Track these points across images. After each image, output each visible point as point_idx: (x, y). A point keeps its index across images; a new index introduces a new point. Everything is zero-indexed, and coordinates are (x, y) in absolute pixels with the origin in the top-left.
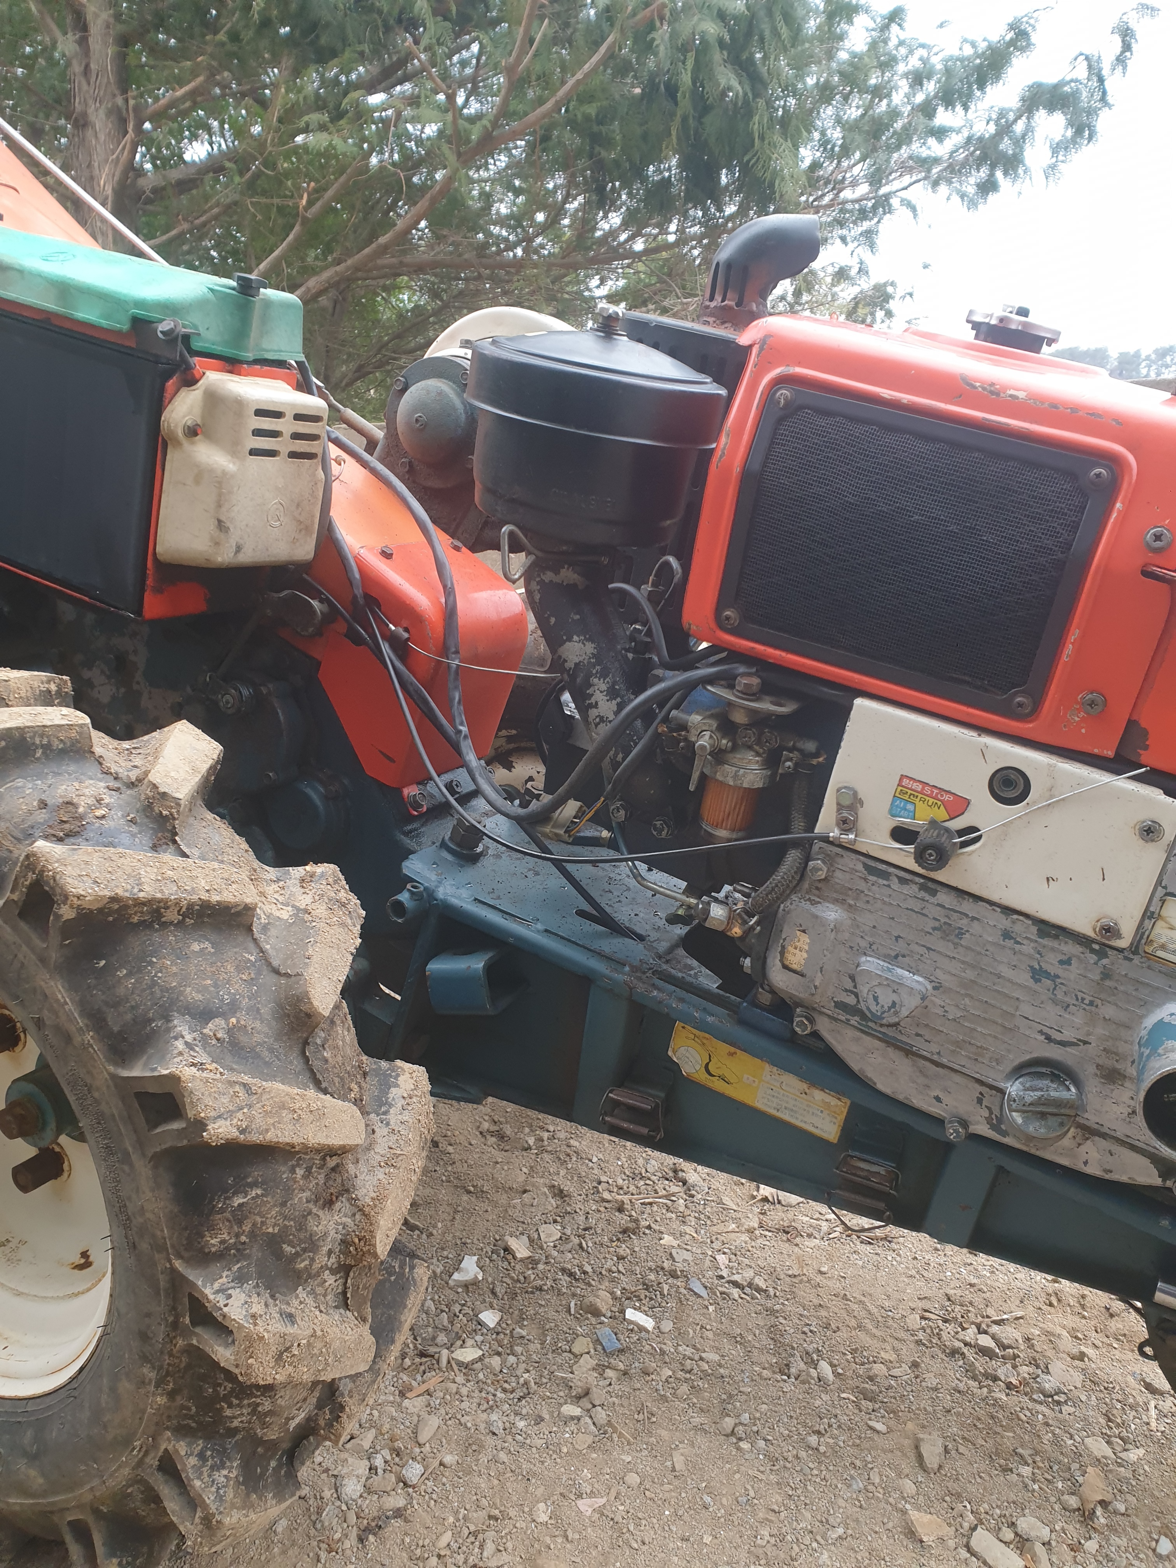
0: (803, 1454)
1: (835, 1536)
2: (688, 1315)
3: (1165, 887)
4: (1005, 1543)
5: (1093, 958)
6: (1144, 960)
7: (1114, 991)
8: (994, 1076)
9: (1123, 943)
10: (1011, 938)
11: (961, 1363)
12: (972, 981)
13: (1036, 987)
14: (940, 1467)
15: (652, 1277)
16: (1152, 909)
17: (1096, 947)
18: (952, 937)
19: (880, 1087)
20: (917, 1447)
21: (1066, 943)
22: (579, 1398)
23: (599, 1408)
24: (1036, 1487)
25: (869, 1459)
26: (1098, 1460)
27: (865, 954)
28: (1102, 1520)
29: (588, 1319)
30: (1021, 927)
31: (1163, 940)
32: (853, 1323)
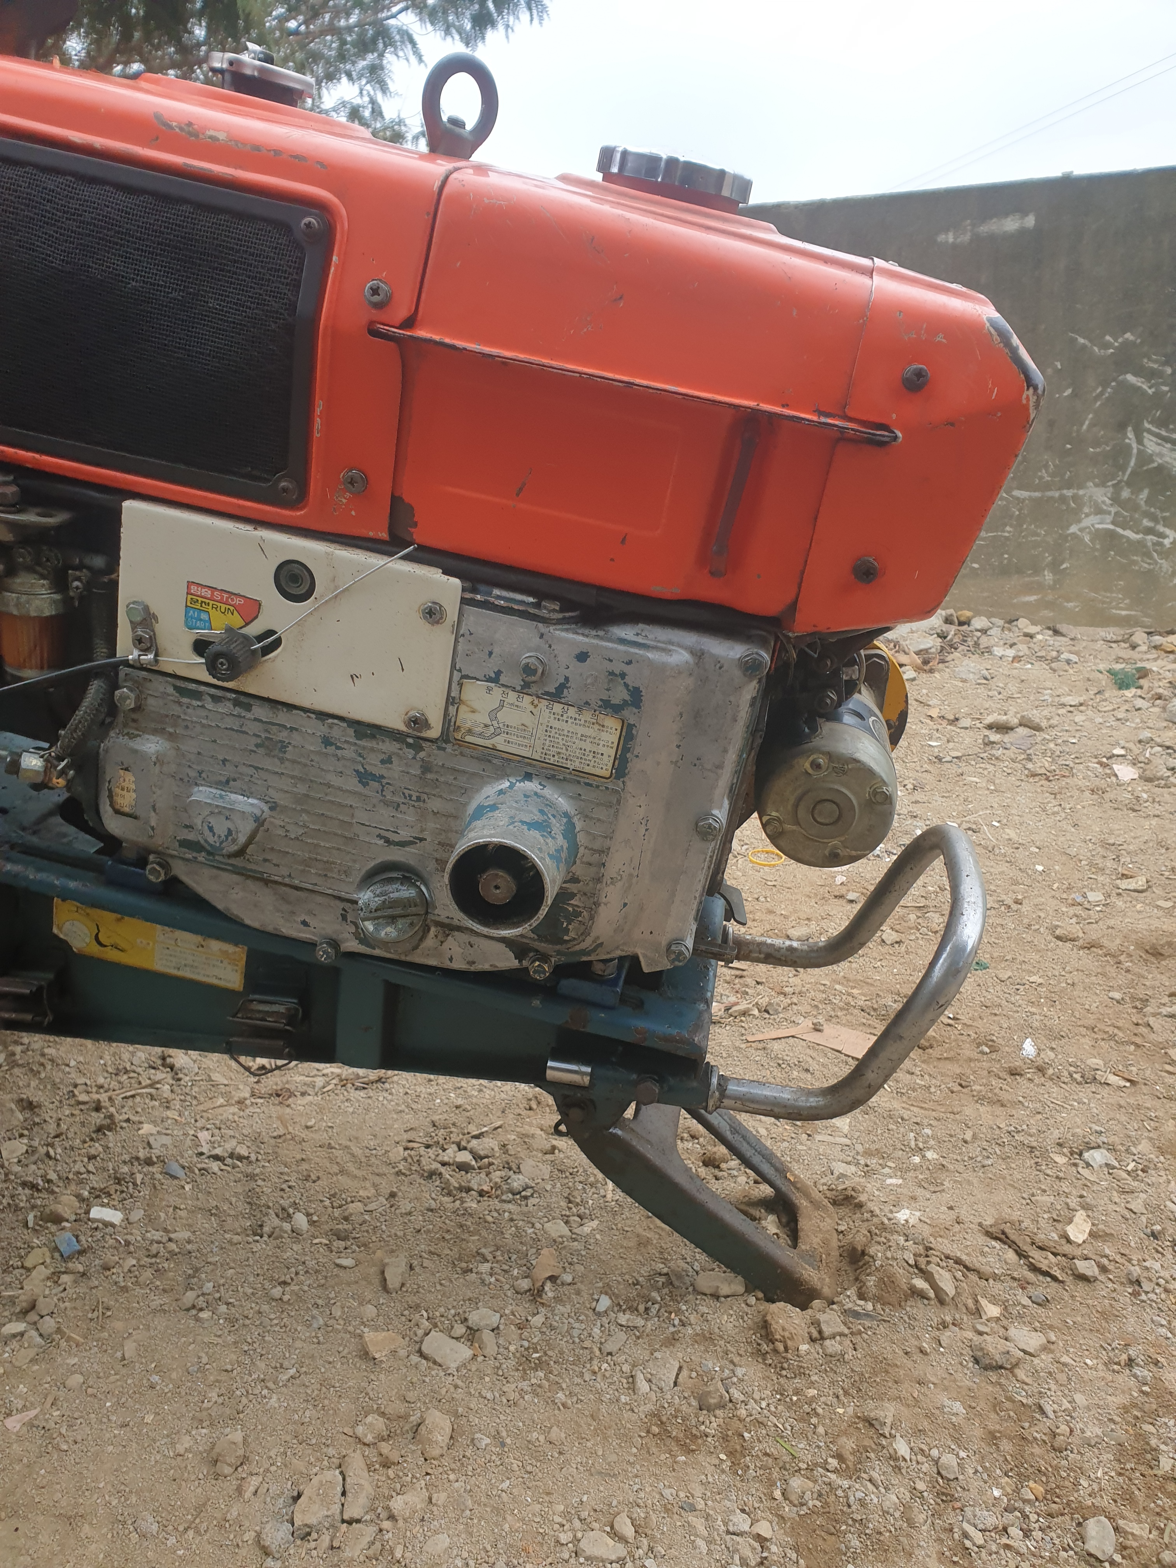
0: (265, 1308)
1: (285, 1378)
2: (161, 1200)
3: (460, 671)
4: (457, 1338)
5: (410, 753)
6: (456, 747)
7: (436, 783)
8: (346, 890)
9: (434, 733)
10: (331, 744)
11: (438, 1183)
12: (304, 795)
13: (365, 791)
14: (403, 1285)
15: (125, 1169)
16: (453, 695)
17: (410, 740)
18: (276, 752)
19: (248, 922)
20: (383, 1272)
21: (383, 741)
22: (25, 1312)
23: (48, 1318)
24: (493, 1280)
25: (332, 1295)
26: (555, 1241)
27: (196, 784)
28: (550, 1294)
29: (47, 1228)
30: (339, 732)
31: (468, 725)
32: (336, 1169)
